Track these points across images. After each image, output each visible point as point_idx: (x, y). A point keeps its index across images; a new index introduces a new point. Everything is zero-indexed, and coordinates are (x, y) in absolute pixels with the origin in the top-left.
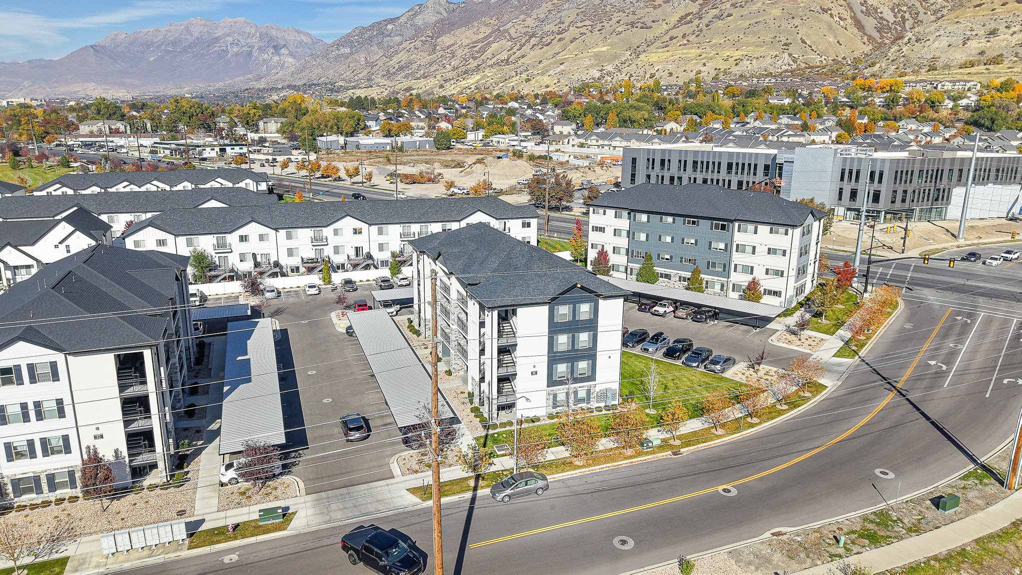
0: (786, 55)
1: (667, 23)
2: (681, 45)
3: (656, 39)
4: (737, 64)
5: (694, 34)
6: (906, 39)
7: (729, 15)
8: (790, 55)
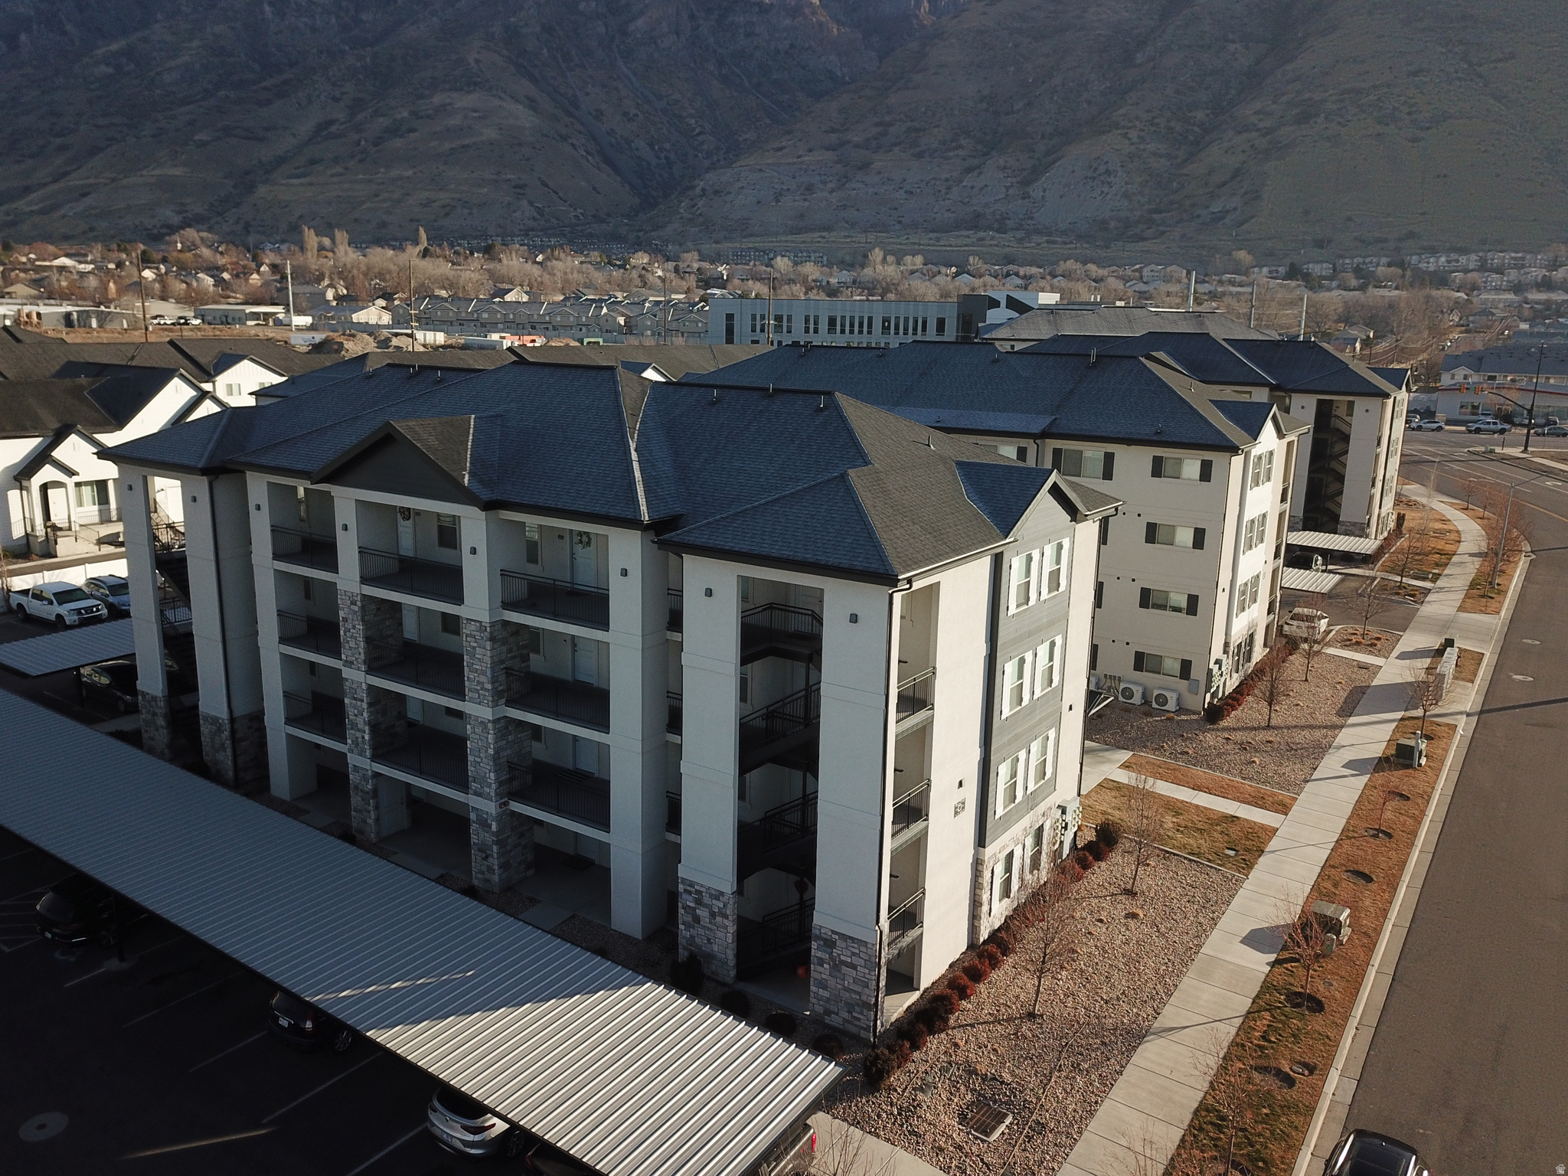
0: (525, 203)
1: (294, 135)
2: (333, 175)
3: (281, 160)
4: (447, 215)
5: (353, 157)
6: (698, 190)
7: (411, 130)
8: (531, 203)
